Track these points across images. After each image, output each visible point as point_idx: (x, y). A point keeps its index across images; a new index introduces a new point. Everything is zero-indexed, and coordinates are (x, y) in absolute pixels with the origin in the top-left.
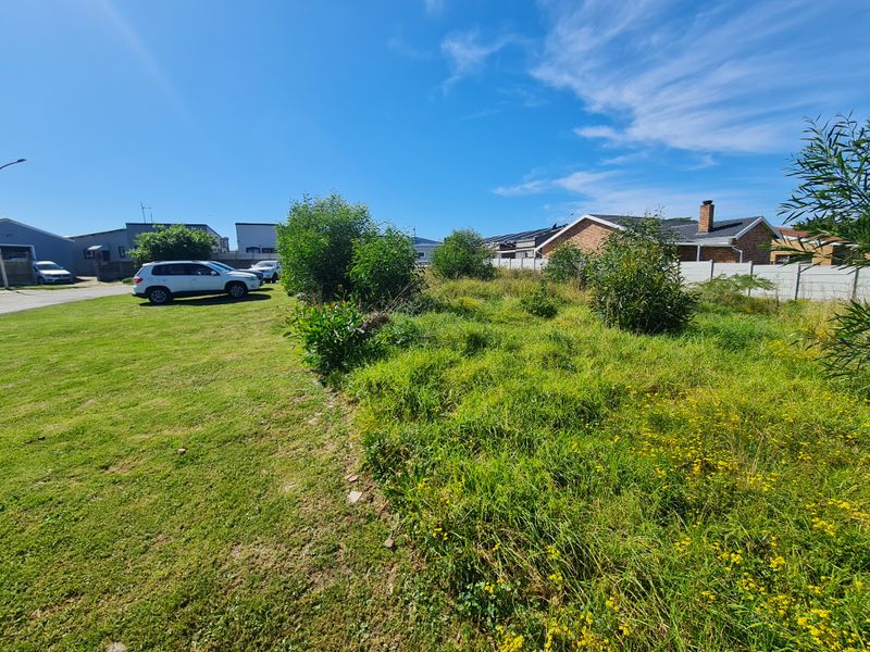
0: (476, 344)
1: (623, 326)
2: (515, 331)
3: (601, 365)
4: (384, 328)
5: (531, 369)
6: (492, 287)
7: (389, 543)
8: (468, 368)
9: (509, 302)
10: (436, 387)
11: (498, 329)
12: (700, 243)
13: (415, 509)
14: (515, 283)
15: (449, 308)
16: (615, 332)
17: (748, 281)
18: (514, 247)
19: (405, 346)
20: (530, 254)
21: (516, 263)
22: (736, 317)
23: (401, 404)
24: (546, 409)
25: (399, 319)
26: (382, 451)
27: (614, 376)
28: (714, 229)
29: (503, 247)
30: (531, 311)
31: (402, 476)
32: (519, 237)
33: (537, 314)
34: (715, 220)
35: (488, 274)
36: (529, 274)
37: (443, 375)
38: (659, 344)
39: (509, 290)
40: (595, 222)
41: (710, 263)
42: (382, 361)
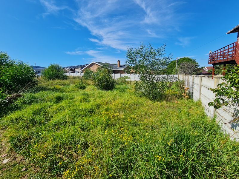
0: (59, 99)
1: (101, 89)
2: (73, 94)
3: (95, 99)
4: (19, 99)
5: (77, 103)
6: (66, 82)
7: (24, 169)
8: (56, 106)
9: (72, 86)
10: (44, 115)
11: (67, 94)
12: (118, 70)
13: (35, 154)
14: (74, 80)
15: (50, 89)
16: (99, 91)
17: (127, 77)
18: (74, 70)
19: (30, 104)
20: (79, 72)
21: (75, 75)
22: (124, 85)
23: (28, 123)
24: (81, 113)
25: (27, 95)
26: (19, 141)
27: (98, 101)
28: (120, 66)
29: (71, 70)
30: (78, 88)
31: (29, 146)
32: (76, 67)
33: (80, 88)
34: (120, 64)
35: (65, 78)
36: (78, 78)
37: (47, 110)
38: (108, 93)
39: (72, 82)
40: (95, 64)
41: (120, 74)
42: (19, 110)
